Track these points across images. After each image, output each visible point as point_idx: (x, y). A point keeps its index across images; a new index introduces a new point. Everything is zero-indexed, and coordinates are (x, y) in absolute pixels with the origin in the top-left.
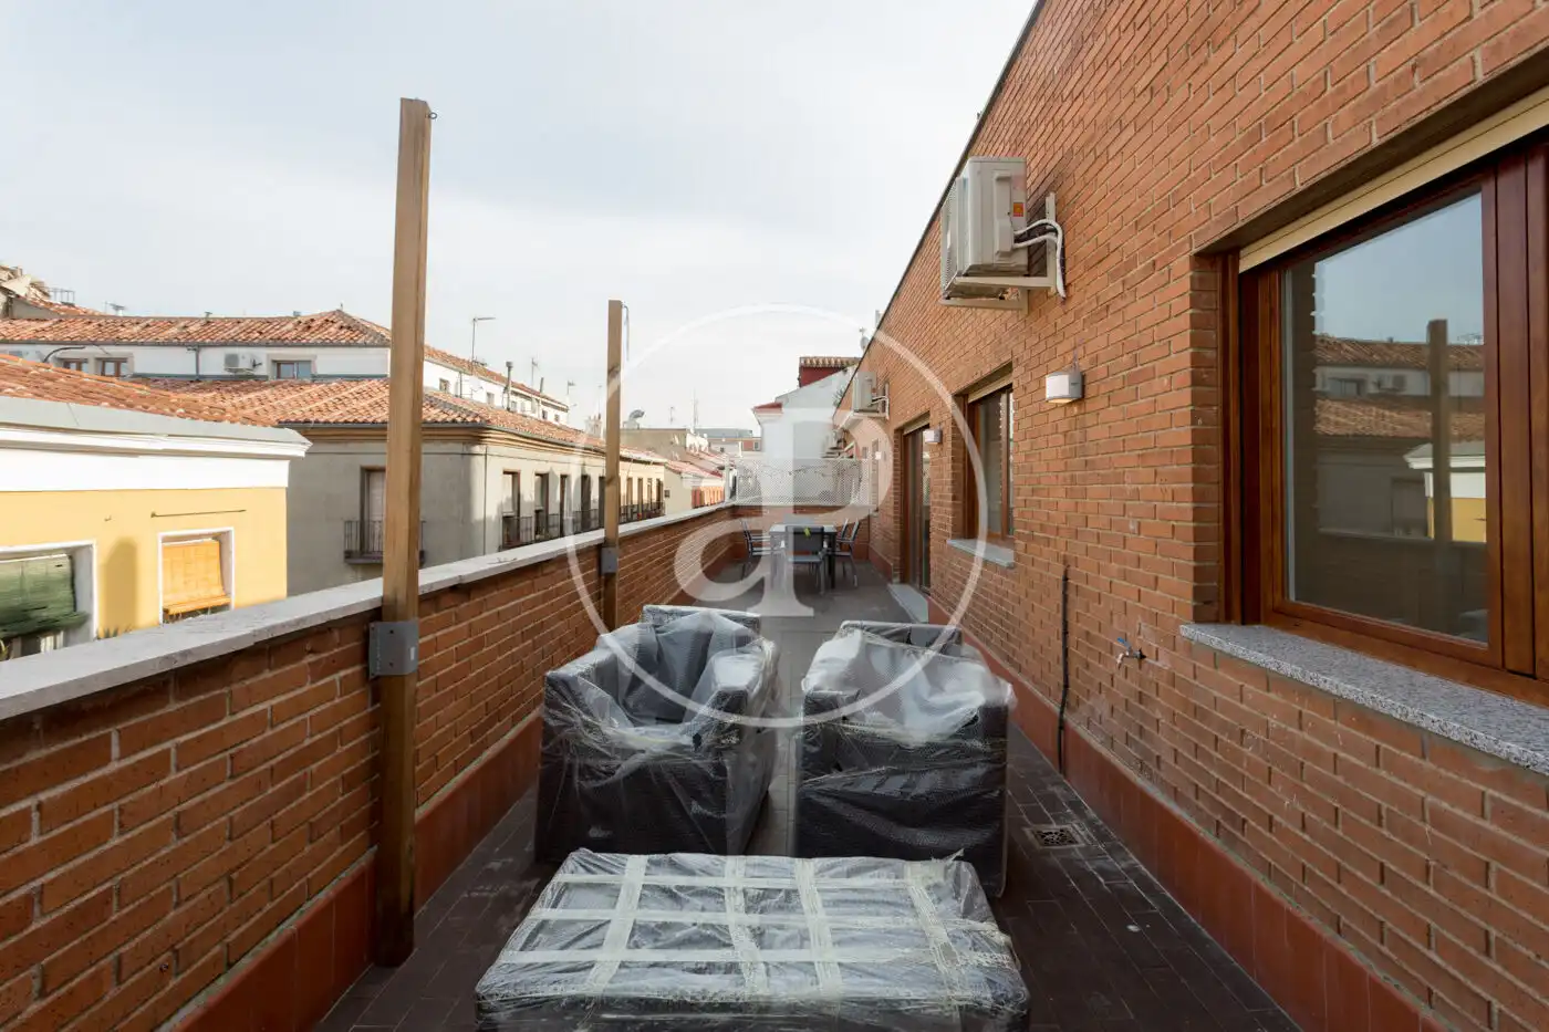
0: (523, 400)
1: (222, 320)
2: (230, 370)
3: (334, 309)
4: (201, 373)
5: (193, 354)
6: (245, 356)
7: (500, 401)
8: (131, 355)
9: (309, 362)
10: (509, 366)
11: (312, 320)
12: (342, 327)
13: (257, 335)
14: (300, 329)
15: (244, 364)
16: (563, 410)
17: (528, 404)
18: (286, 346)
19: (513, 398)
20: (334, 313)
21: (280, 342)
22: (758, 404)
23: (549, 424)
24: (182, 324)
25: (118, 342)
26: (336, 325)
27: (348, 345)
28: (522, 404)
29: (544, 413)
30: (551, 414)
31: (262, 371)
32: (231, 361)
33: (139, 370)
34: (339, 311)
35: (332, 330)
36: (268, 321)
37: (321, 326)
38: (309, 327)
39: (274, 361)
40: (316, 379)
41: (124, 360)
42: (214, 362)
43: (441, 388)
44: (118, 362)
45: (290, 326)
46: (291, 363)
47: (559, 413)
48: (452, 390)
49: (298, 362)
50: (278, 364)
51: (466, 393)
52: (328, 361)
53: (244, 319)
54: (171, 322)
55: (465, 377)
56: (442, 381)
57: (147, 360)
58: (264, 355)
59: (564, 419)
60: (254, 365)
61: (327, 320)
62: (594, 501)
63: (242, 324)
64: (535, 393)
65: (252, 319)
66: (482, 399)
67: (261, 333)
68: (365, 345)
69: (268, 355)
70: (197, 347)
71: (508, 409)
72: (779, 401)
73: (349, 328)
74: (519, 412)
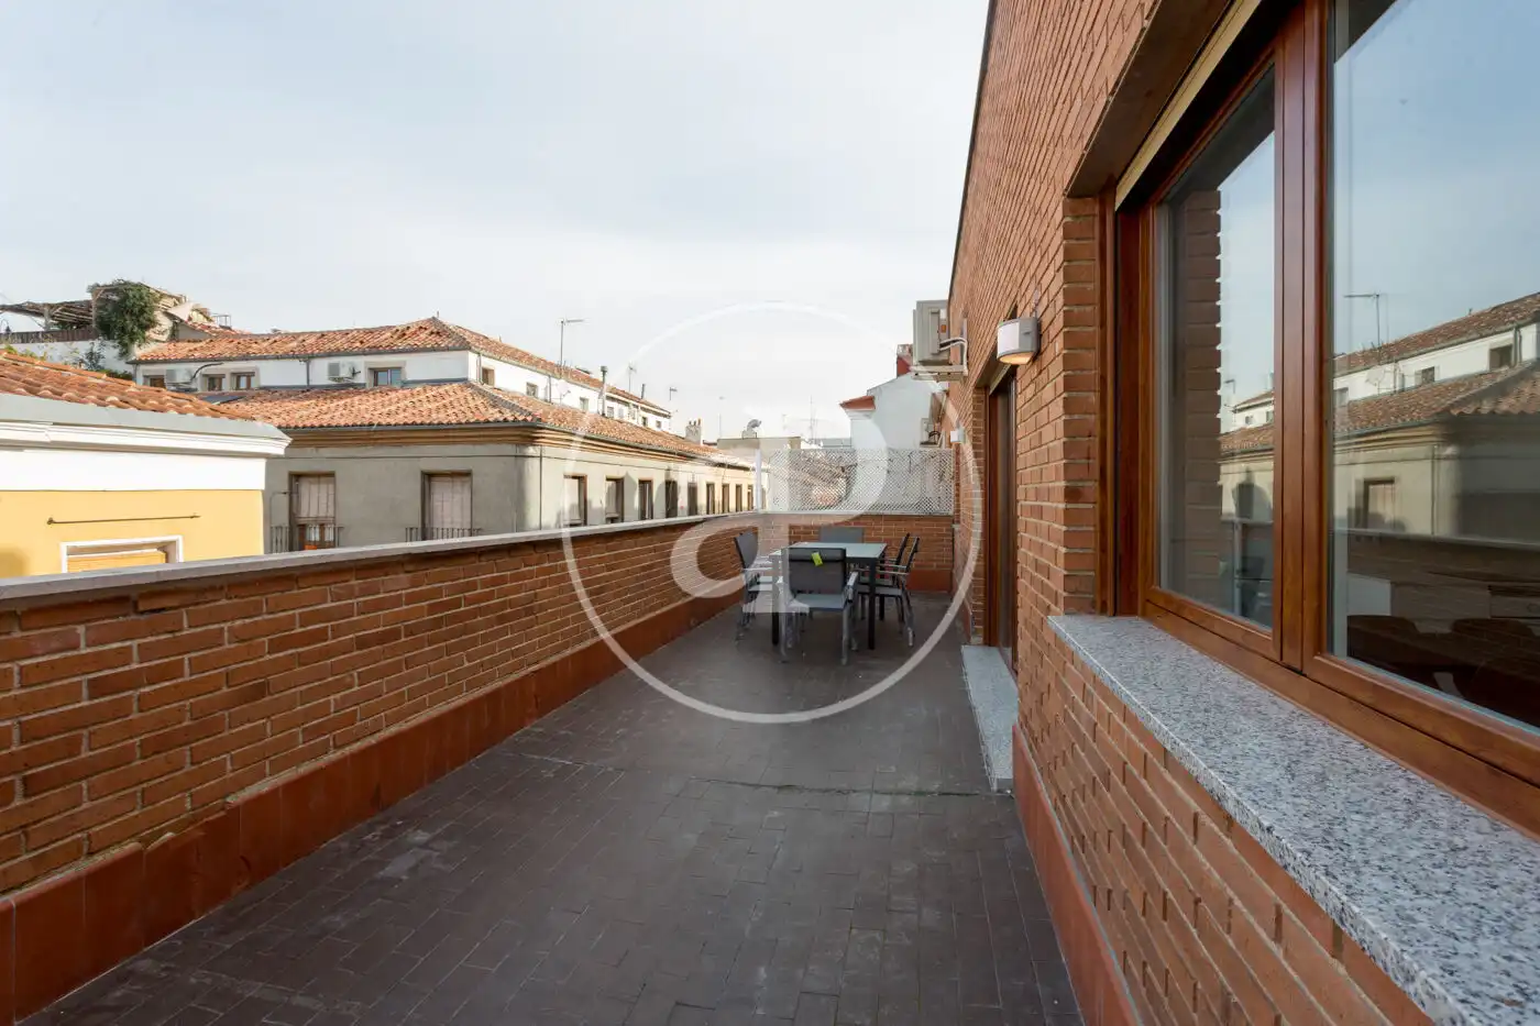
0: (620, 406)
1: (334, 332)
2: (334, 379)
3: (430, 317)
4: (311, 383)
5: (303, 365)
6: (345, 364)
7: (595, 404)
8: (257, 369)
9: (399, 368)
10: (604, 371)
11: (408, 328)
12: (432, 333)
13: (358, 344)
14: (395, 337)
15: (344, 373)
16: (665, 416)
17: (625, 409)
18: (379, 353)
19: (609, 403)
20: (429, 320)
21: (376, 350)
22: (847, 399)
23: (647, 430)
24: (301, 338)
25: (246, 358)
26: (427, 332)
27: (433, 350)
28: (621, 411)
29: (644, 419)
30: (652, 420)
31: (361, 378)
32: (334, 369)
33: (264, 383)
34: (434, 318)
35: (423, 336)
36: (371, 332)
37: (415, 333)
38: (404, 335)
39: (370, 369)
40: (405, 384)
41: (253, 374)
42: (320, 373)
43: (528, 393)
44: (250, 375)
45: (389, 334)
46: (385, 370)
47: (660, 419)
48: (541, 394)
49: (392, 369)
50: (375, 372)
51: (555, 397)
52: (417, 367)
53: (352, 331)
54: (295, 336)
55: (554, 381)
56: (528, 384)
57: (271, 374)
58: (362, 363)
59: (667, 426)
60: (354, 374)
61: (421, 328)
62: (682, 508)
63: (349, 336)
64: (632, 397)
65: (358, 330)
66: (577, 404)
67: (362, 342)
68: (448, 349)
69: (366, 363)
70: (307, 359)
71: (603, 415)
72: (871, 394)
73: (438, 333)
74: (616, 417)
